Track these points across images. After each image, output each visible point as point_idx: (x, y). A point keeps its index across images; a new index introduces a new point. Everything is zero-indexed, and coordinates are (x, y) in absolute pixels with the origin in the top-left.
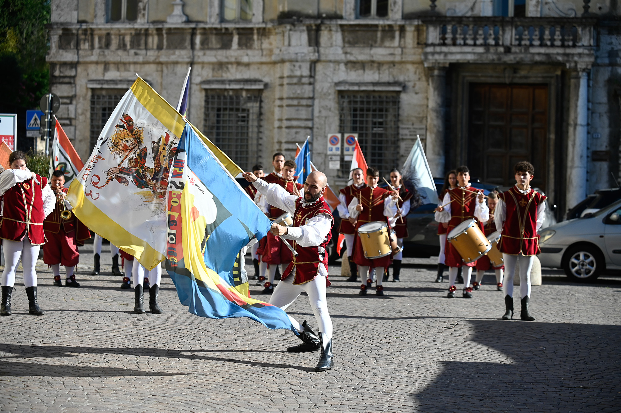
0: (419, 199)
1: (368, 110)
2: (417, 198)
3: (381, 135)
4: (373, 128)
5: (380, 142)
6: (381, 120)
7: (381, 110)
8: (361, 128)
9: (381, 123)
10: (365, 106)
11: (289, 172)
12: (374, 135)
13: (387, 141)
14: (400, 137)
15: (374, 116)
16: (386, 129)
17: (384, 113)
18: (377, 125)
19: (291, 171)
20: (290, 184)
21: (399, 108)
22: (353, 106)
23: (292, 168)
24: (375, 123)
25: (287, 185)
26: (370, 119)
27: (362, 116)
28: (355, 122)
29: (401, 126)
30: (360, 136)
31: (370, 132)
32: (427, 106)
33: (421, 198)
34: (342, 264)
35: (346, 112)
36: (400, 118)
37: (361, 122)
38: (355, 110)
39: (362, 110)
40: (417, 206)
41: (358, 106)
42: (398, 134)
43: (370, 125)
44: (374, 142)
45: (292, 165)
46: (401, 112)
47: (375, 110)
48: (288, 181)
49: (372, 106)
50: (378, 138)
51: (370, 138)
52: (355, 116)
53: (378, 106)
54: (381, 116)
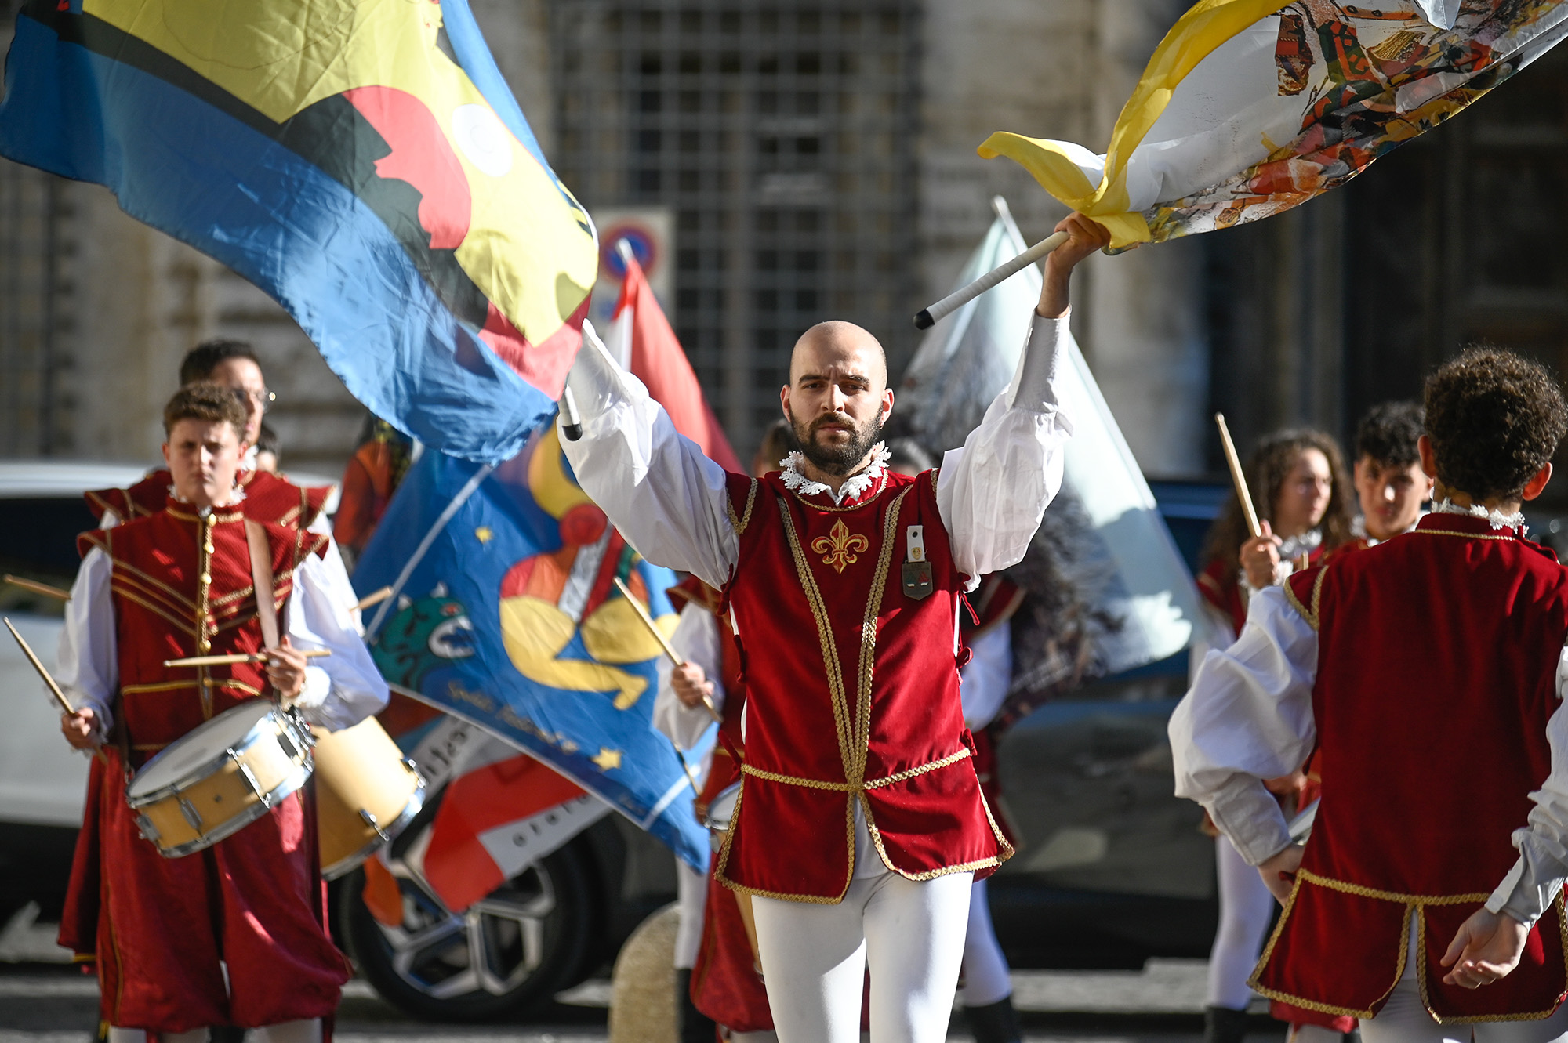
0: (1079, 634)
1: (730, 64)
2: (1070, 627)
3: (809, 218)
4: (759, 174)
5: (808, 261)
6: (806, 126)
7: (808, 64)
8: (690, 179)
9: (808, 146)
10: (711, 41)
11: (206, 456)
12: (768, 218)
13: (848, 257)
14: (930, 227)
15: (767, 102)
16: (838, 180)
17: (826, 81)
18: (787, 157)
19: (214, 448)
20: (227, 536)
21: (916, 53)
22: (635, 40)
23: (217, 420)
24: (770, 146)
25: (216, 542)
26: (742, 120)
27: (691, 100)
28: (649, 140)
29: (932, 156)
30: (686, 221)
31: (741, 198)
32: (1092, 37)
33: (1091, 625)
34: (616, 1018)
35: (594, 76)
36: (930, 111)
37: (690, 140)
38: (650, 65)
39: (690, 64)
40: (1068, 678)
41: (670, 40)
42: (913, 209)
43: (742, 157)
44: (767, 260)
45: (211, 404)
46: (931, 75)
47: (769, 67)
48: (213, 519)
49: (753, 42)
50: (790, 239)
51: (741, 239)
52: (649, 101)
53: (788, 40)
54: (809, 103)
